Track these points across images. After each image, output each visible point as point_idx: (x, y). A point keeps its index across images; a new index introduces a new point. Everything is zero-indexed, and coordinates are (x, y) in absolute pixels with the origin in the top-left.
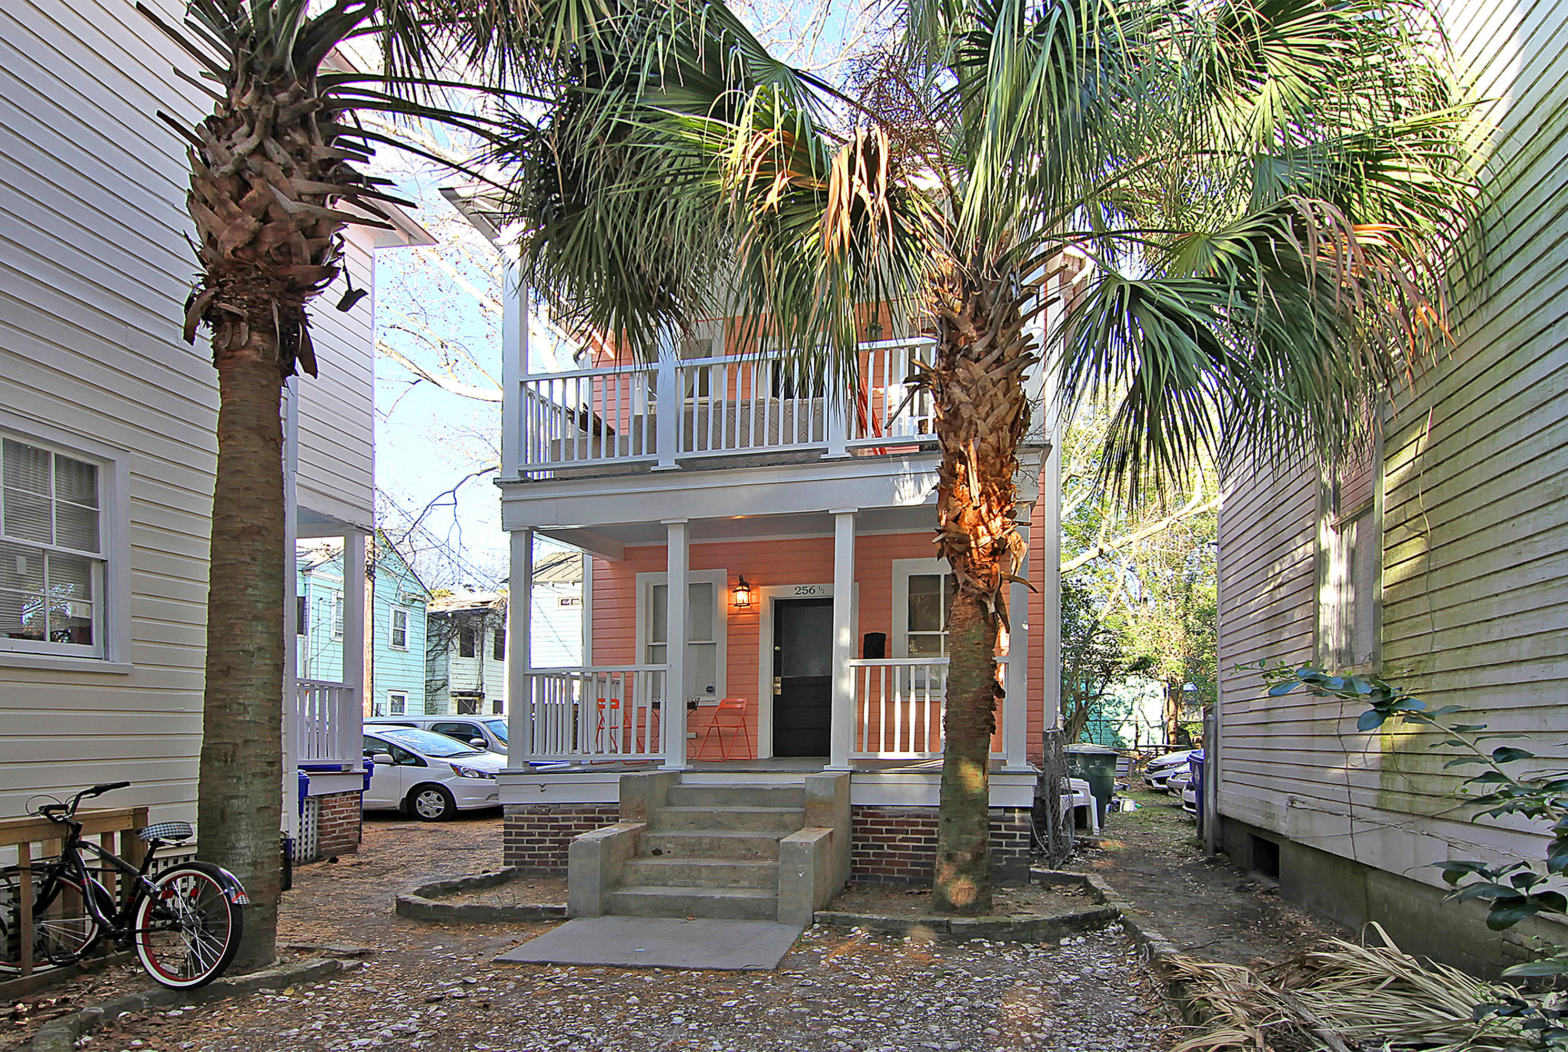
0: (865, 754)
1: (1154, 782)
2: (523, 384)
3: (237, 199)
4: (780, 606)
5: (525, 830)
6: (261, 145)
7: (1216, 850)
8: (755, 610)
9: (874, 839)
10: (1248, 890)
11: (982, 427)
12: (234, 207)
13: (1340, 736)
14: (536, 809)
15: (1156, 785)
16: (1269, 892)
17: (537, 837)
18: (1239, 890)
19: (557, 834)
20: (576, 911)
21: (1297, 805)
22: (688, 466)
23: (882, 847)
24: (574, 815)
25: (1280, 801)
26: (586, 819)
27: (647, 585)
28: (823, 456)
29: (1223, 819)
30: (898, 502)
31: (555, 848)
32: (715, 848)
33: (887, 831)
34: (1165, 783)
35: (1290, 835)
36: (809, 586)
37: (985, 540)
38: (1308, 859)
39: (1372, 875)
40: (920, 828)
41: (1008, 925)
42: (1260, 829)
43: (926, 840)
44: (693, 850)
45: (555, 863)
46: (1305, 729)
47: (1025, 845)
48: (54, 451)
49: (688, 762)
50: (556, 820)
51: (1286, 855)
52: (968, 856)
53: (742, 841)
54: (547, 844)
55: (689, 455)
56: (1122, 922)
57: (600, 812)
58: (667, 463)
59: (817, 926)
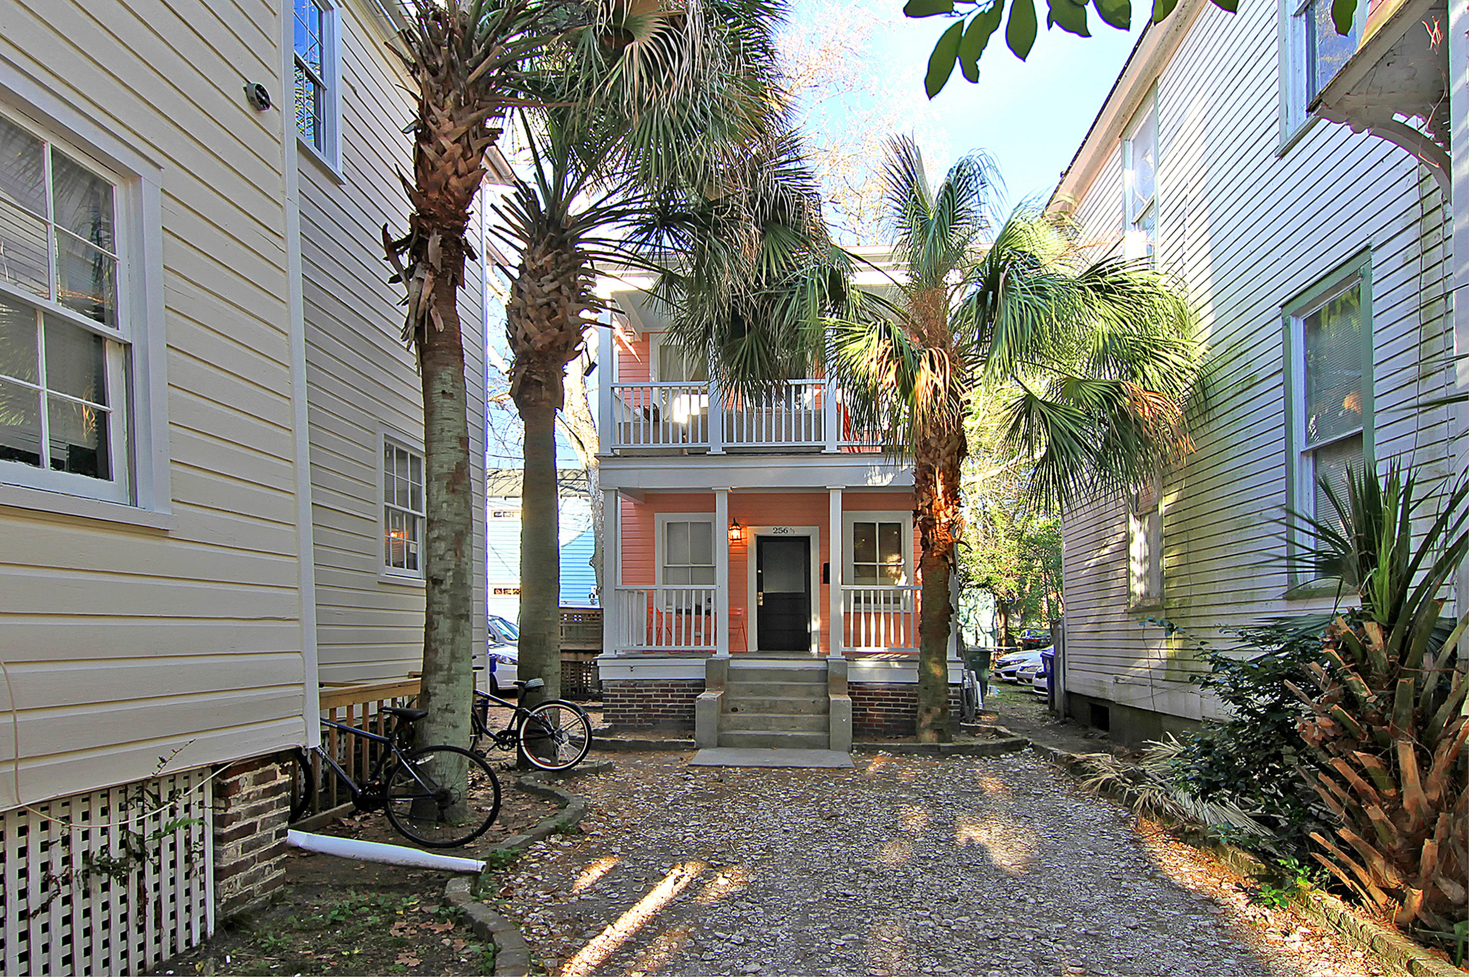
0: (851, 648)
1: (1003, 675)
2: (613, 388)
3: (548, 319)
4: (761, 540)
5: (618, 698)
6: (560, 287)
7: (1066, 716)
8: (744, 544)
9: (860, 704)
10: (1090, 737)
11: (943, 453)
12: (547, 323)
13: (1144, 640)
14: (626, 683)
15: (1004, 677)
16: (1103, 738)
17: (627, 703)
18: (1085, 737)
19: (642, 701)
20: (701, 744)
21: (1120, 681)
22: (731, 452)
23: (865, 710)
24: (653, 688)
25: (1111, 680)
26: (662, 691)
27: (663, 522)
28: (823, 451)
29: (1069, 694)
30: (870, 483)
31: (640, 711)
32: (773, 707)
33: (869, 699)
34: (1014, 676)
35: (1115, 700)
36: (783, 528)
37: (944, 520)
38: (1127, 714)
39: (1164, 718)
40: (890, 697)
41: (972, 746)
42: (1096, 699)
43: (894, 705)
44: (758, 708)
45: (640, 721)
46: (1123, 635)
47: (957, 708)
48: (410, 452)
49: (730, 653)
50: (641, 691)
51: (1113, 714)
52: (939, 710)
53: (791, 702)
54: (635, 708)
55: (730, 445)
56: (1031, 746)
57: (672, 686)
58: (717, 450)
59: (855, 751)
